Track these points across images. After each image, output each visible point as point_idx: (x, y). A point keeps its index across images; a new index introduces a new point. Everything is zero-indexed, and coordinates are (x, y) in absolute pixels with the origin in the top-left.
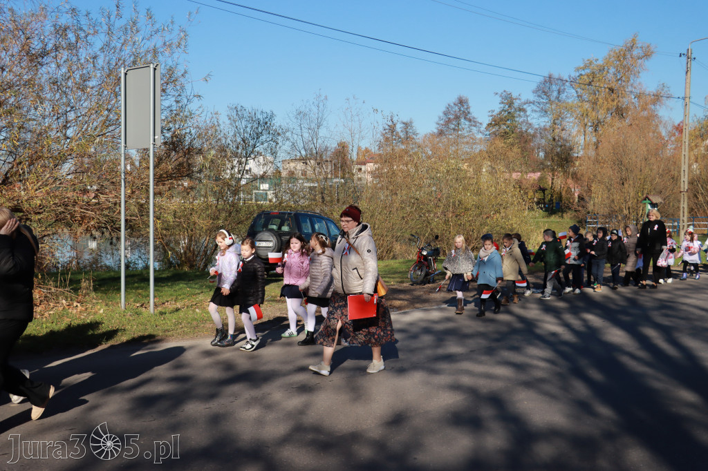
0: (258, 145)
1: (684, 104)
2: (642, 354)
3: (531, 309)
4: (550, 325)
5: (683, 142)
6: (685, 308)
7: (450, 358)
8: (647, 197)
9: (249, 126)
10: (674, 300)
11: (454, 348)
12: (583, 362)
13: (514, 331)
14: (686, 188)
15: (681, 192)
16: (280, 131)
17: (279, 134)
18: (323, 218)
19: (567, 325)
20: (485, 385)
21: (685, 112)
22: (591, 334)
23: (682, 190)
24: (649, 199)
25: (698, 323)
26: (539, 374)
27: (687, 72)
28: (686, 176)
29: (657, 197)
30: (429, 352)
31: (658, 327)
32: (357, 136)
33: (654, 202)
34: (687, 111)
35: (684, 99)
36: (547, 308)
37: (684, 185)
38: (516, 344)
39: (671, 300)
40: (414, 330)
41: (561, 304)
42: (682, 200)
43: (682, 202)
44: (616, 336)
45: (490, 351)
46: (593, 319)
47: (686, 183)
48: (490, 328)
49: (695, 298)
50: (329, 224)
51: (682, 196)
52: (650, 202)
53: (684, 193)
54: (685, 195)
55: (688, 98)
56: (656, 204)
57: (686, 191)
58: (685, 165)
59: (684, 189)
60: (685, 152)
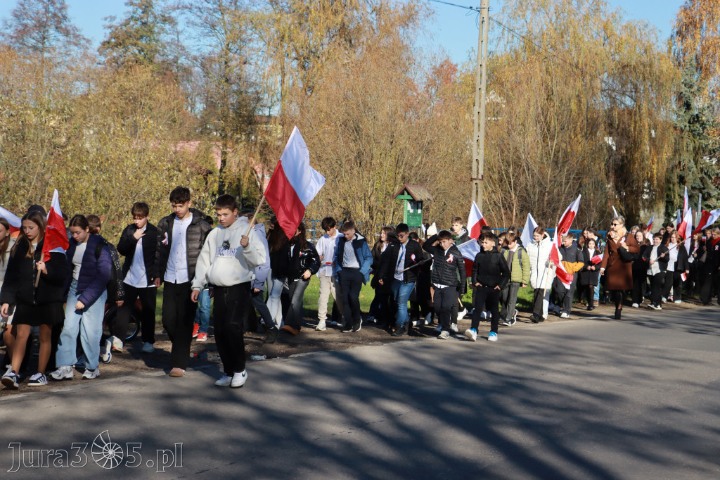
1: (480, 20)
5: (477, 89)
8: (406, 189)
14: (481, 172)
15: (472, 179)
19: (361, 425)
21: (480, 34)
22: (416, 441)
23: (474, 176)
24: (409, 194)
28: (482, 152)
29: (422, 189)
31: (525, 425)
33: (418, 198)
34: (484, 33)
35: (479, 10)
37: (479, 170)
42: (474, 194)
44: (461, 444)
47: (481, 163)
49: (554, 371)
51: (474, 186)
52: (410, 198)
53: (477, 182)
54: (479, 186)
55: (486, 10)
56: (421, 202)
57: (480, 177)
58: (479, 131)
59: (478, 174)
60: (480, 107)
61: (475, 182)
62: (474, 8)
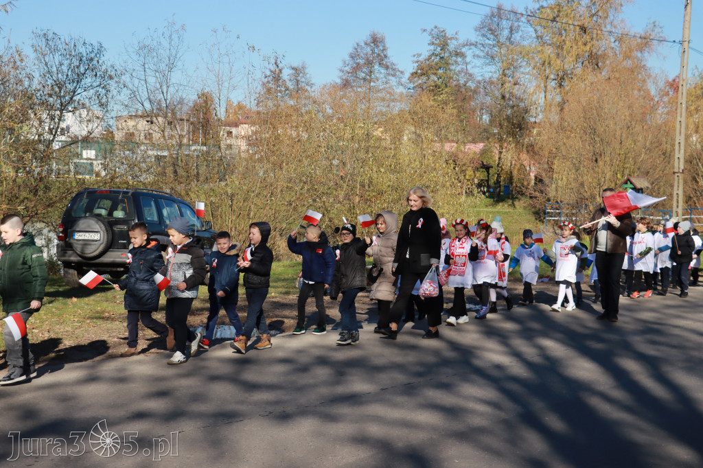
0: (79, 91)
1: (681, 51)
2: (618, 394)
3: (468, 331)
4: (494, 354)
5: (679, 103)
6: (676, 331)
7: (353, 399)
8: (629, 180)
9: (66, 63)
10: (663, 322)
11: (359, 385)
12: (538, 405)
13: (445, 362)
14: (682, 167)
15: (674, 173)
16: (113, 73)
17: (111, 78)
18: (174, 201)
19: (517, 355)
20: (402, 437)
21: (682, 61)
22: (550, 367)
23: (676, 170)
24: (631, 183)
25: (696, 354)
26: (477, 421)
27: (686, 6)
28: (682, 151)
29: (642, 180)
30: (325, 391)
32: (226, 84)
33: (639, 186)
34: (685, 61)
35: (681, 43)
36: (491, 332)
37: (679, 163)
38: (445, 380)
39: (659, 321)
40: (304, 359)
41: (509, 326)
42: (676, 184)
43: (676, 187)
44: (584, 369)
45: (409, 390)
46: (553, 347)
47: (682, 161)
48: (410, 358)
50: (183, 210)
51: (676, 178)
52: (632, 186)
53: (679, 174)
54: (680, 177)
55: (687, 43)
56: (642, 189)
57: (681, 171)
58: (680, 135)
59: (679, 168)
60: (681, 117)
61: (677, 174)
62: (677, 41)
